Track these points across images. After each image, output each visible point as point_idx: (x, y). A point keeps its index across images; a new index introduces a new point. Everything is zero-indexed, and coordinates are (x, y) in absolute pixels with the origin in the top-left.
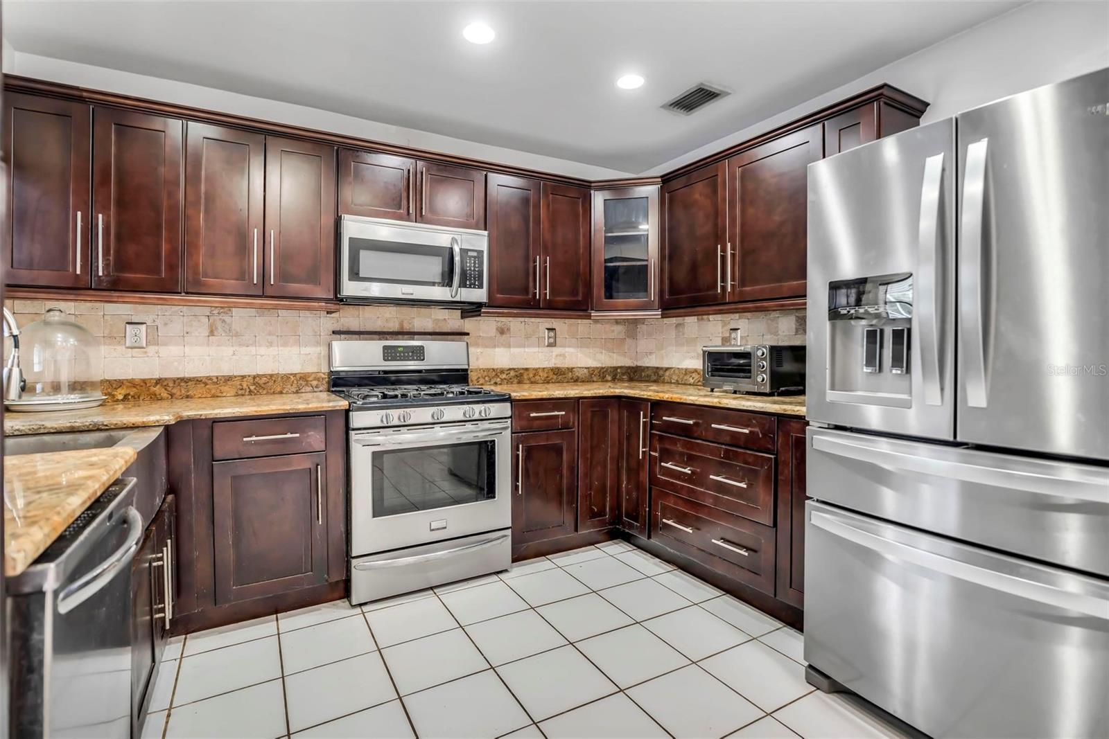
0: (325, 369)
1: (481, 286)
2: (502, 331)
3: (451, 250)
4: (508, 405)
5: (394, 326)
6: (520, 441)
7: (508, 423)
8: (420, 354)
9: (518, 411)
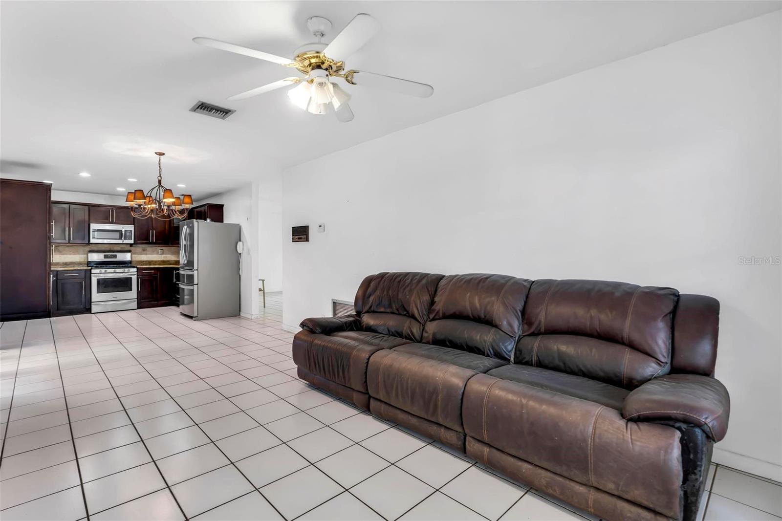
0: (86, 261)
1: (131, 239)
2: (144, 250)
3: (122, 231)
4: (136, 269)
5: (108, 249)
6: (140, 277)
7: (136, 273)
8: (115, 256)
9: (139, 270)
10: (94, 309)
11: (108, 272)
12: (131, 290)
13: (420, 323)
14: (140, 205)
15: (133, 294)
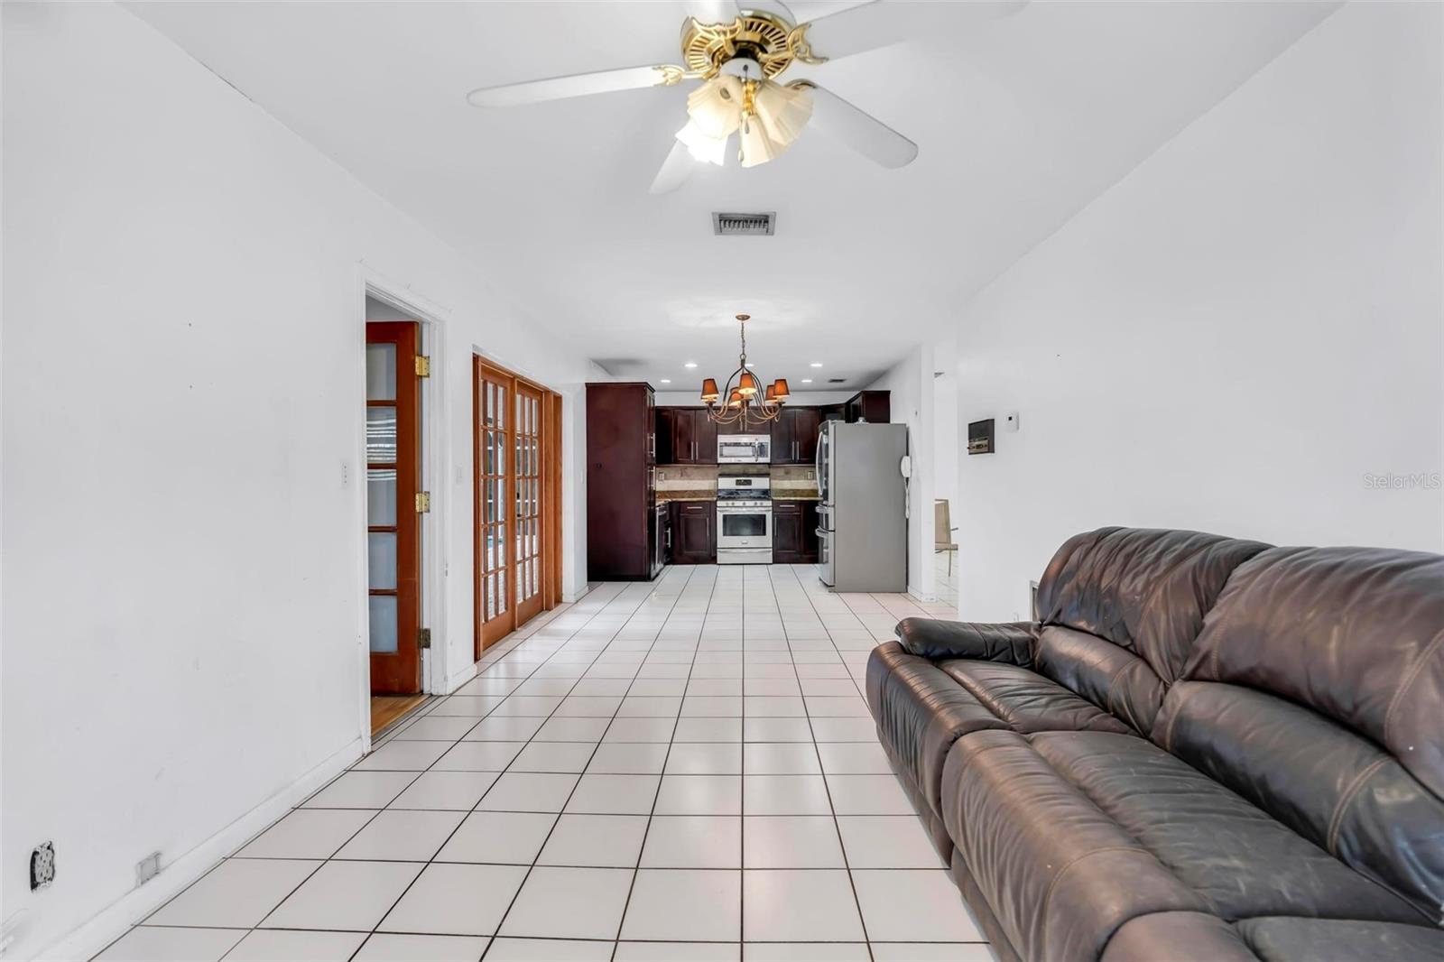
0: (713, 488)
1: (768, 456)
3: (754, 443)
4: (773, 502)
5: (740, 472)
6: (777, 516)
7: (771, 508)
8: (749, 483)
9: (776, 504)
10: (721, 558)
11: (736, 505)
12: (764, 534)
13: (1160, 679)
14: (711, 404)
15: (767, 540)
